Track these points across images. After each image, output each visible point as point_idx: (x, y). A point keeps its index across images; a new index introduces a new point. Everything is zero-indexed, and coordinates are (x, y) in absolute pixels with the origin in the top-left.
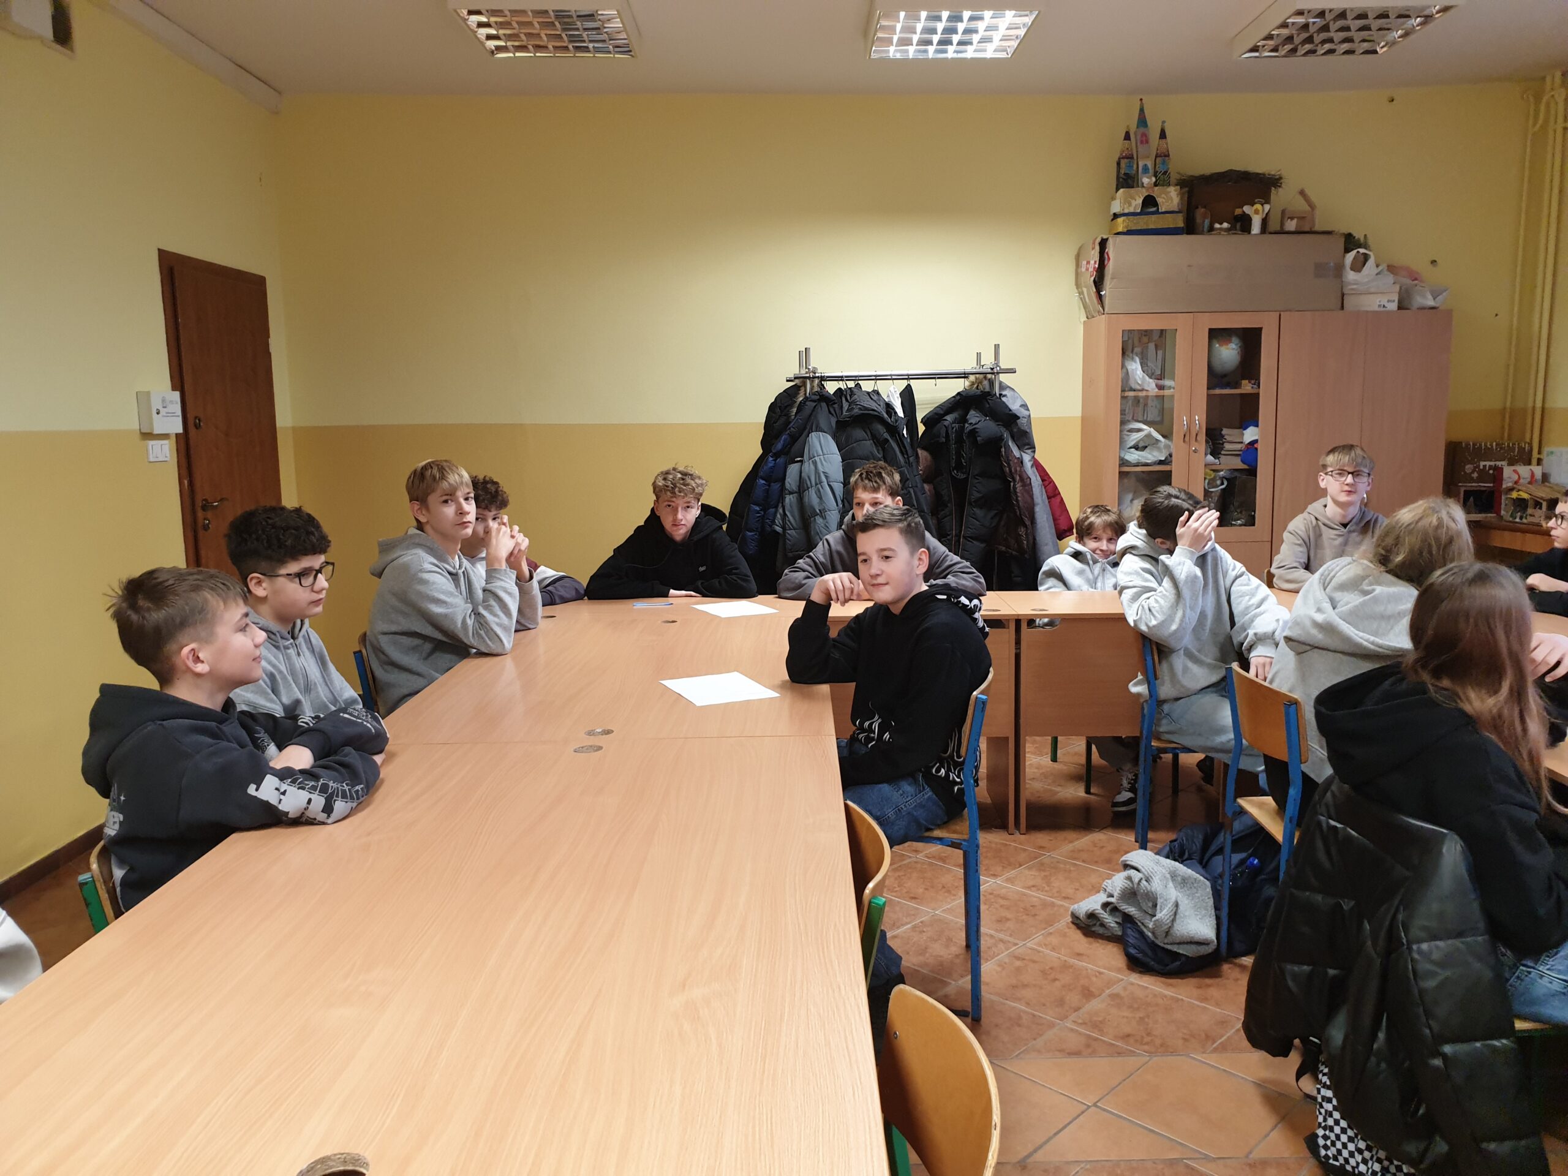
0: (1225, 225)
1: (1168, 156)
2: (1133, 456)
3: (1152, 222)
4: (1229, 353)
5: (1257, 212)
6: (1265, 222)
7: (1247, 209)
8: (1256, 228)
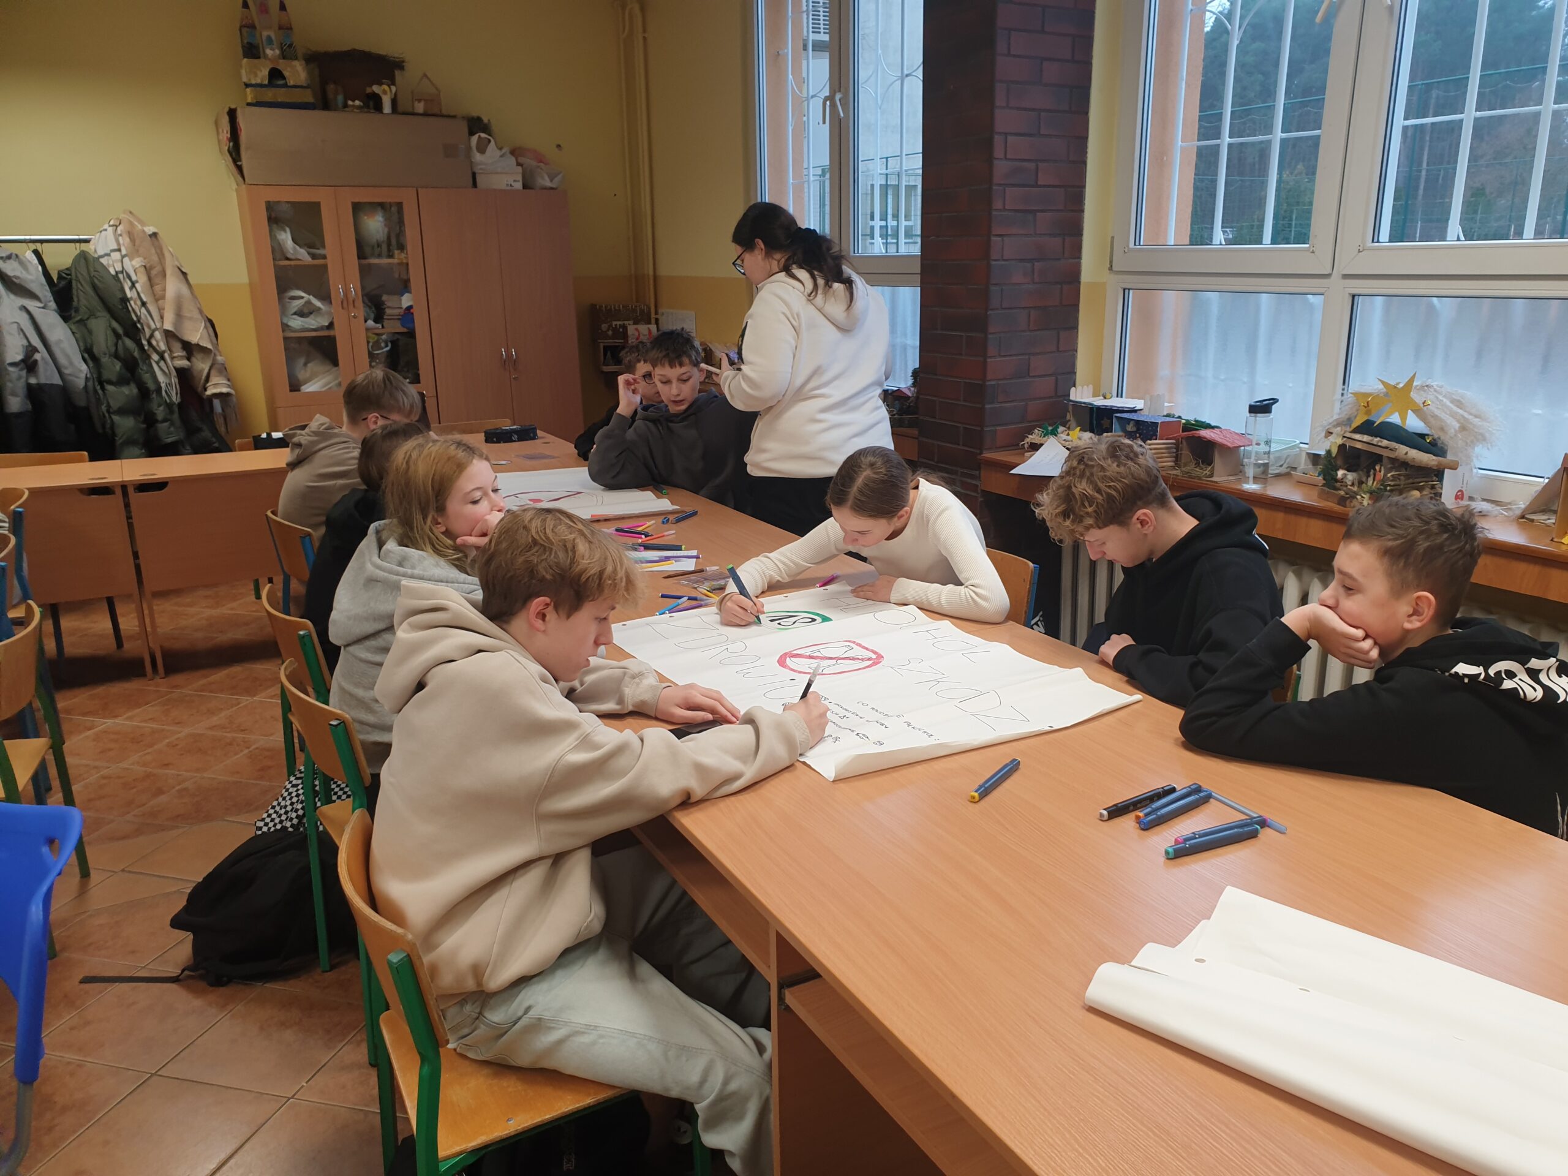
0: (357, 103)
1: (291, 29)
2: (296, 323)
3: (281, 95)
4: (375, 225)
5: (385, 92)
6: (394, 102)
7: (376, 88)
8: (387, 108)
